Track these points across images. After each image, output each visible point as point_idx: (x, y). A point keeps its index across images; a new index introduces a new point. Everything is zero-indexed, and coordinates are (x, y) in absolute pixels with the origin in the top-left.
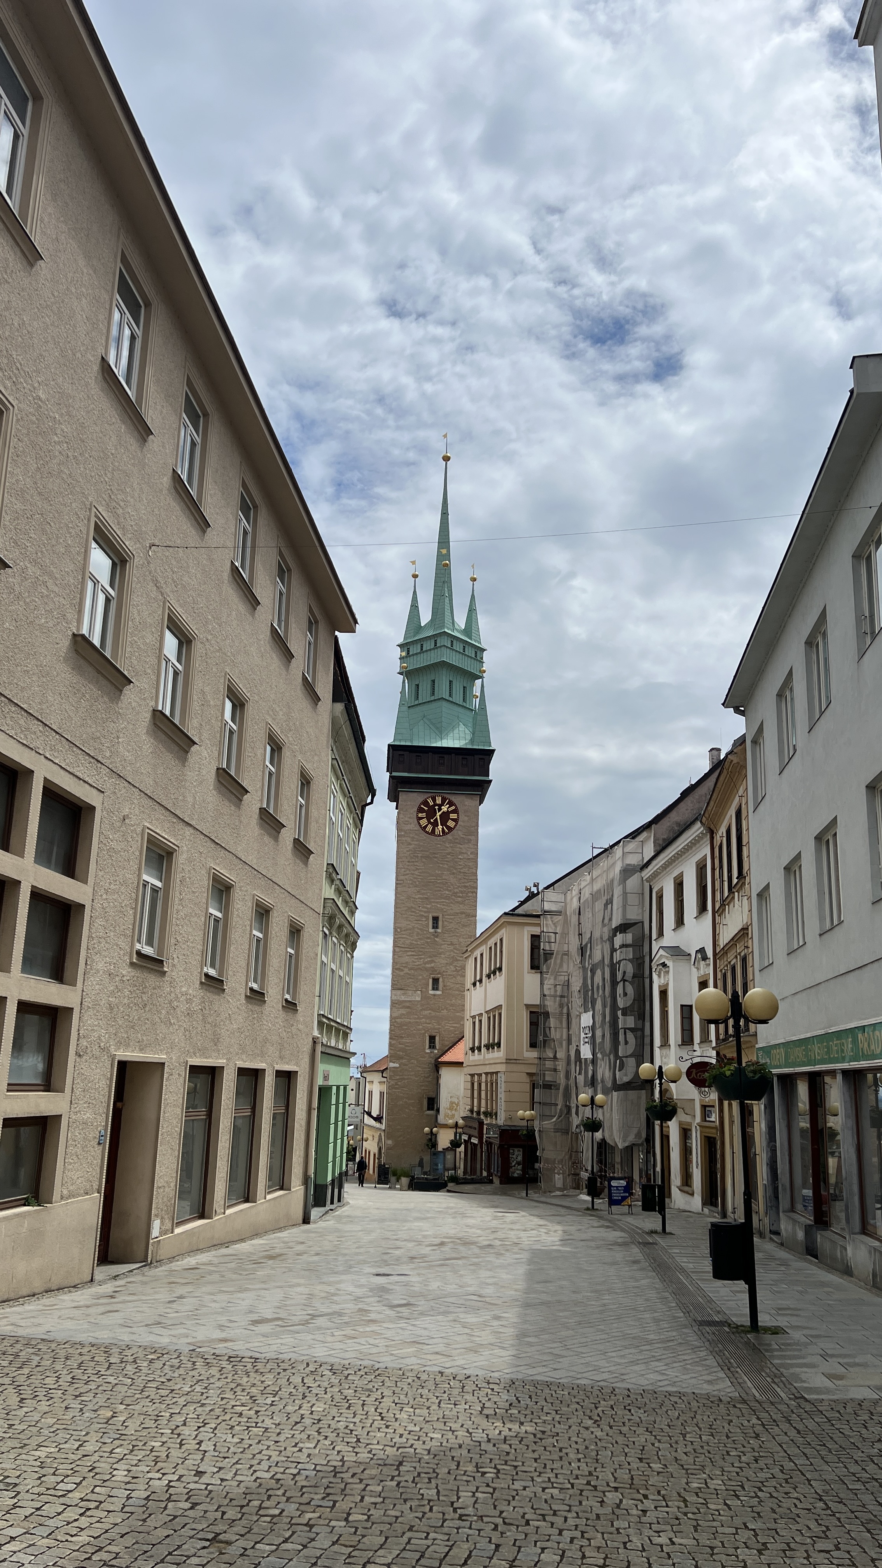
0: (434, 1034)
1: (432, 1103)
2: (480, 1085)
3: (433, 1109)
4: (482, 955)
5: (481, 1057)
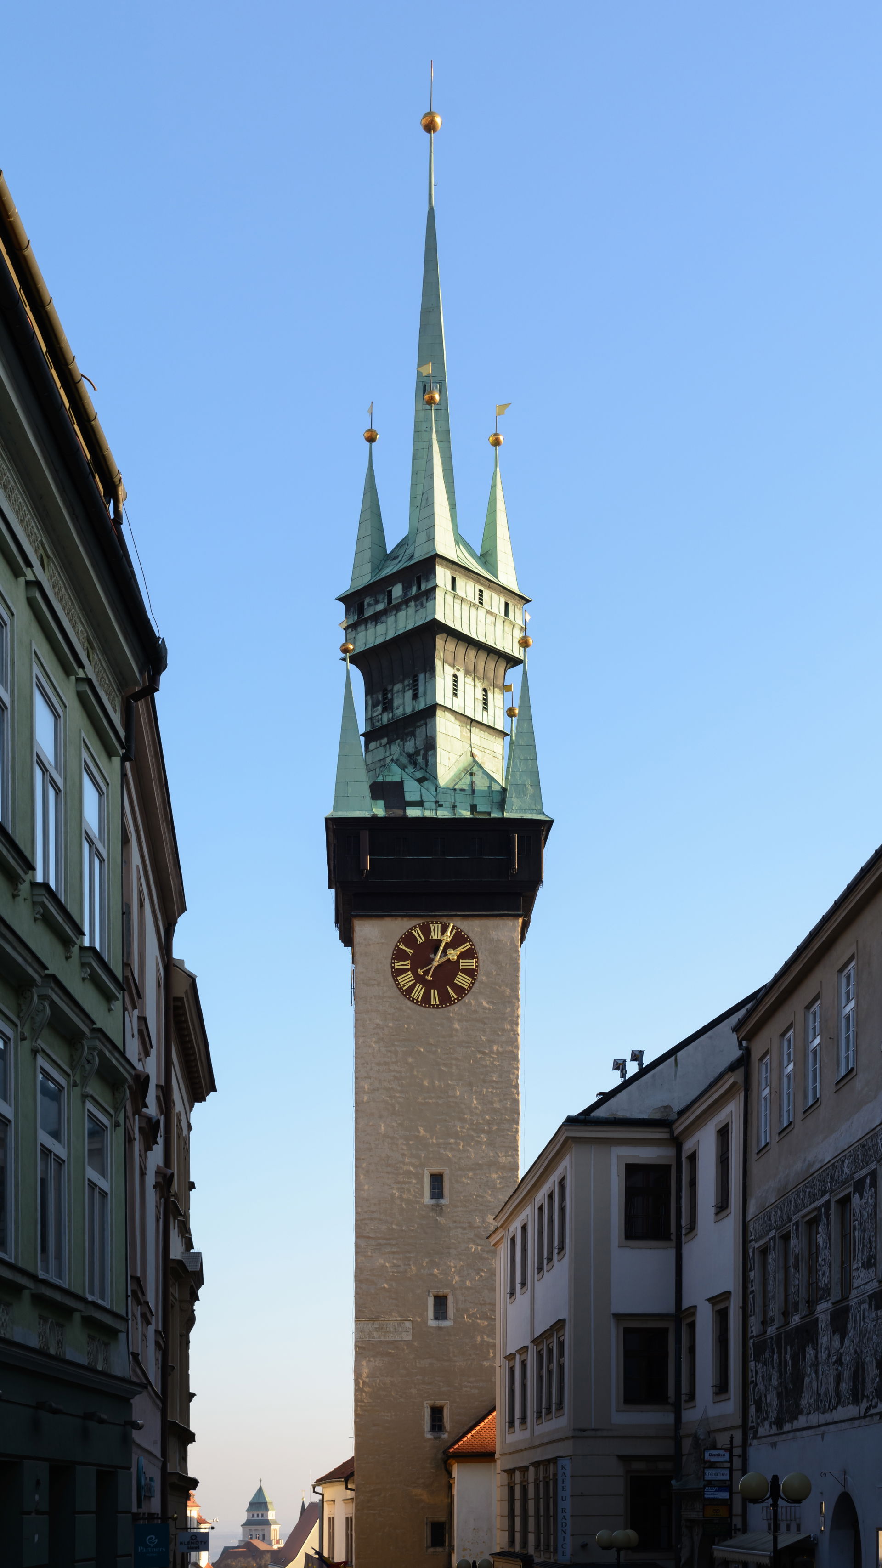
0: (438, 1403)
1: (440, 1532)
2: (524, 1490)
3: (441, 1543)
4: (525, 1227)
5: (526, 1434)
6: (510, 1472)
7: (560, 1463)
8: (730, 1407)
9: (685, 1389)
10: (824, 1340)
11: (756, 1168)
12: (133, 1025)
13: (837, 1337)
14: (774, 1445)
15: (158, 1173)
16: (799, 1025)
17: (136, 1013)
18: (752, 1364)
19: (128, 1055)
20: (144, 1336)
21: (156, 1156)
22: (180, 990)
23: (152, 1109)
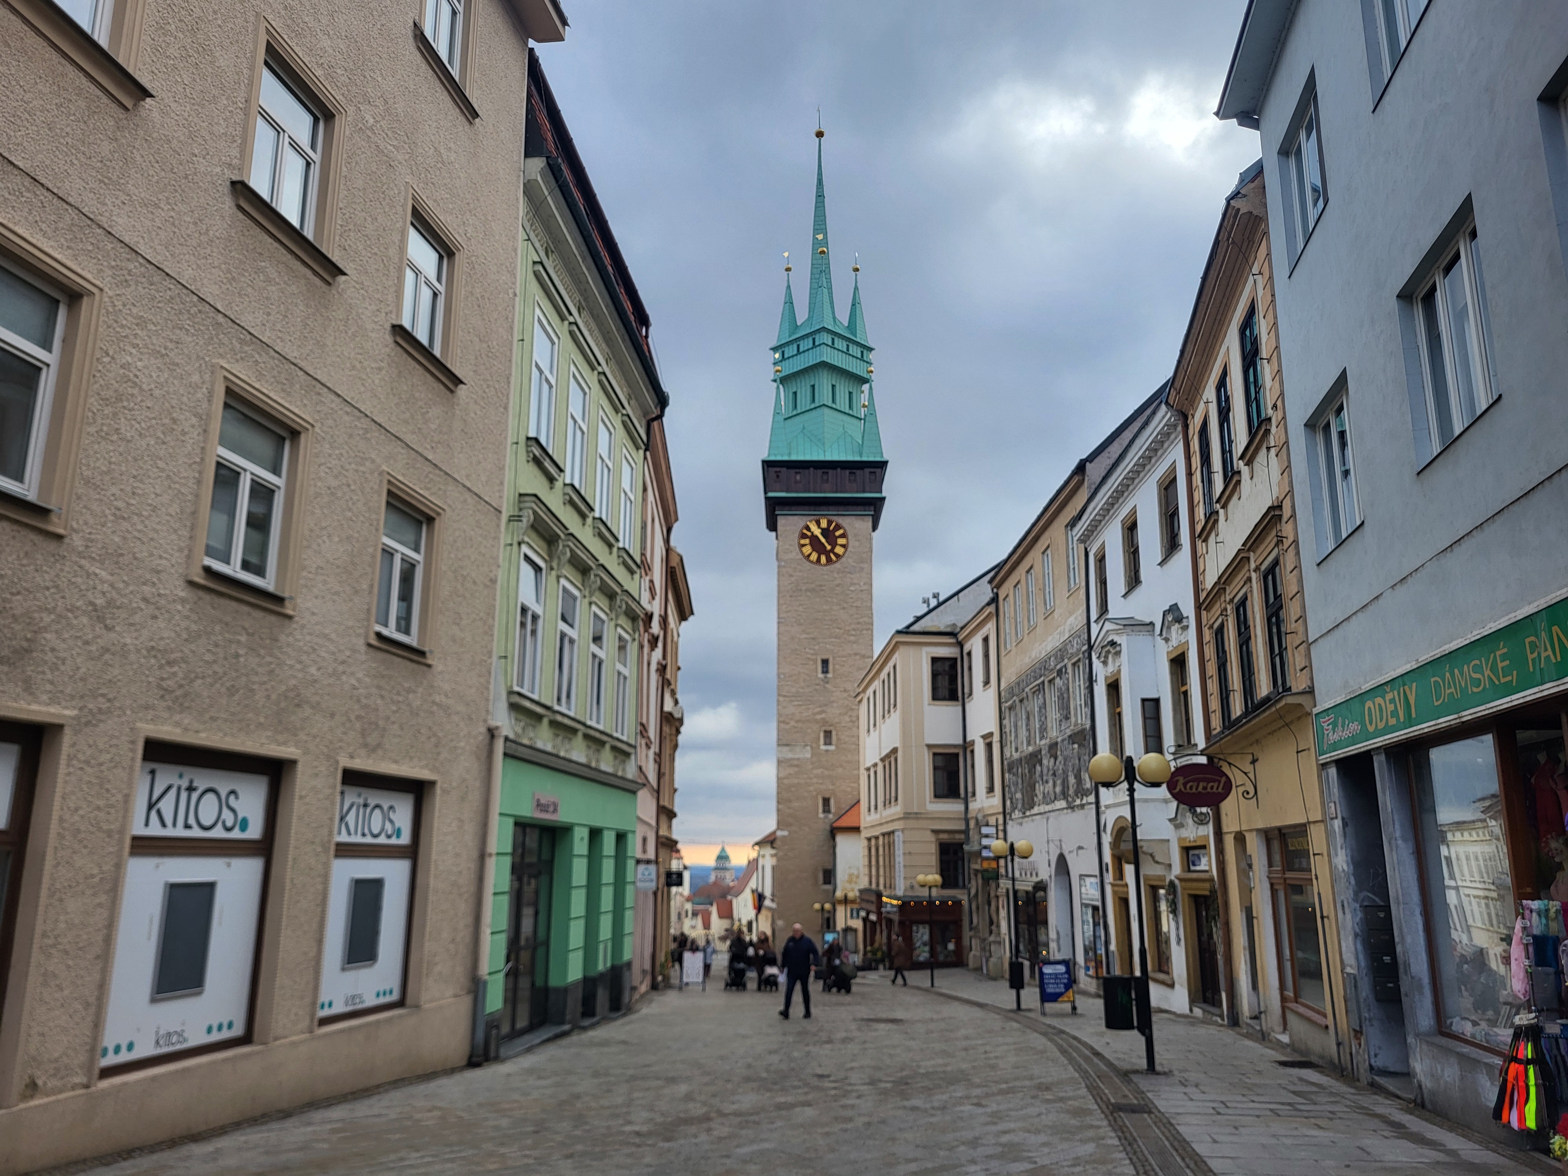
0: (827, 796)
1: (829, 876)
2: (877, 849)
3: (830, 883)
4: (875, 692)
5: (878, 816)
6: (869, 839)
7: (896, 834)
8: (995, 801)
9: (970, 789)
10: (1045, 762)
11: (1003, 661)
12: (646, 584)
13: (1052, 760)
14: (1021, 824)
15: (658, 663)
16: (1023, 582)
17: (648, 578)
18: (1007, 775)
19: (642, 603)
20: (647, 756)
21: (658, 654)
22: (674, 562)
23: (655, 628)
